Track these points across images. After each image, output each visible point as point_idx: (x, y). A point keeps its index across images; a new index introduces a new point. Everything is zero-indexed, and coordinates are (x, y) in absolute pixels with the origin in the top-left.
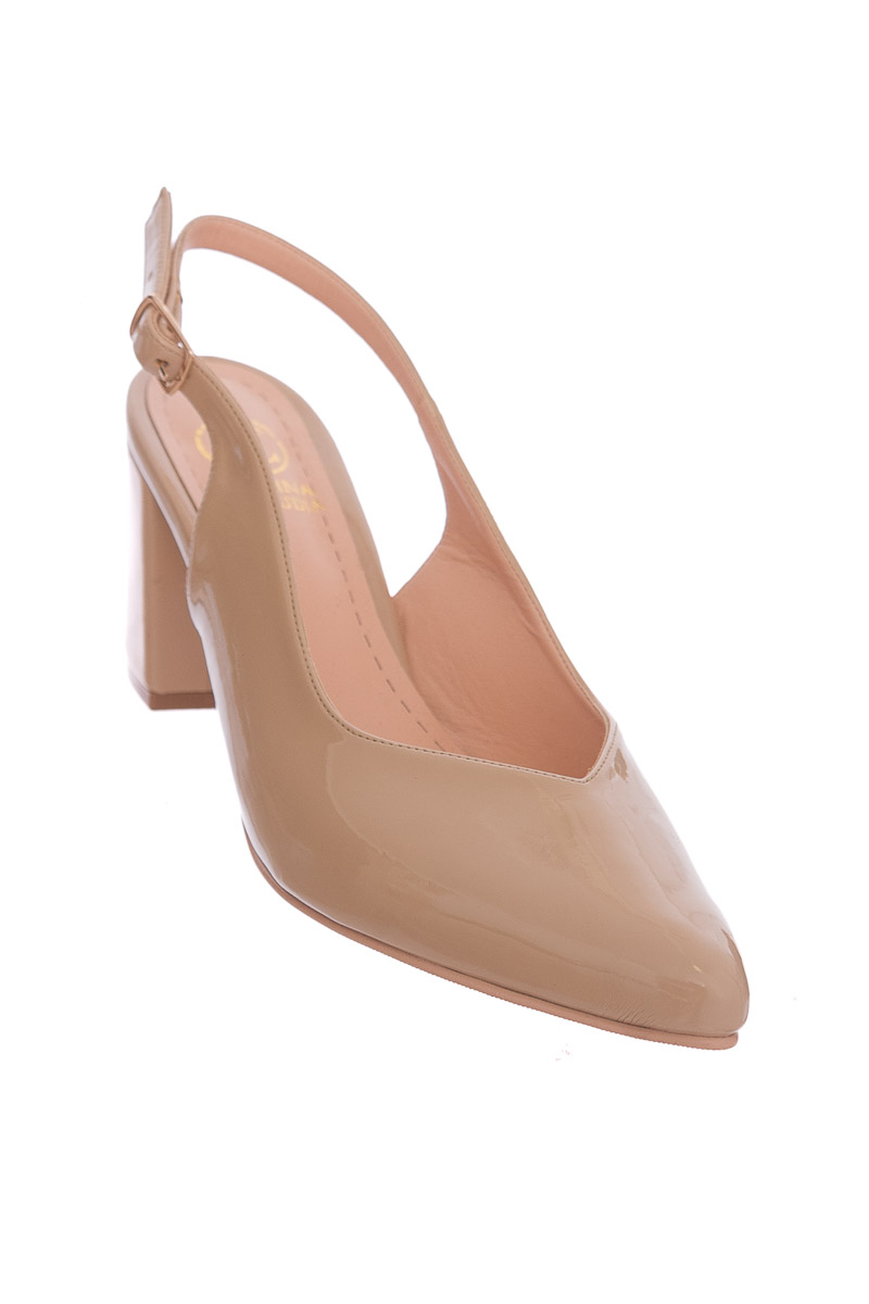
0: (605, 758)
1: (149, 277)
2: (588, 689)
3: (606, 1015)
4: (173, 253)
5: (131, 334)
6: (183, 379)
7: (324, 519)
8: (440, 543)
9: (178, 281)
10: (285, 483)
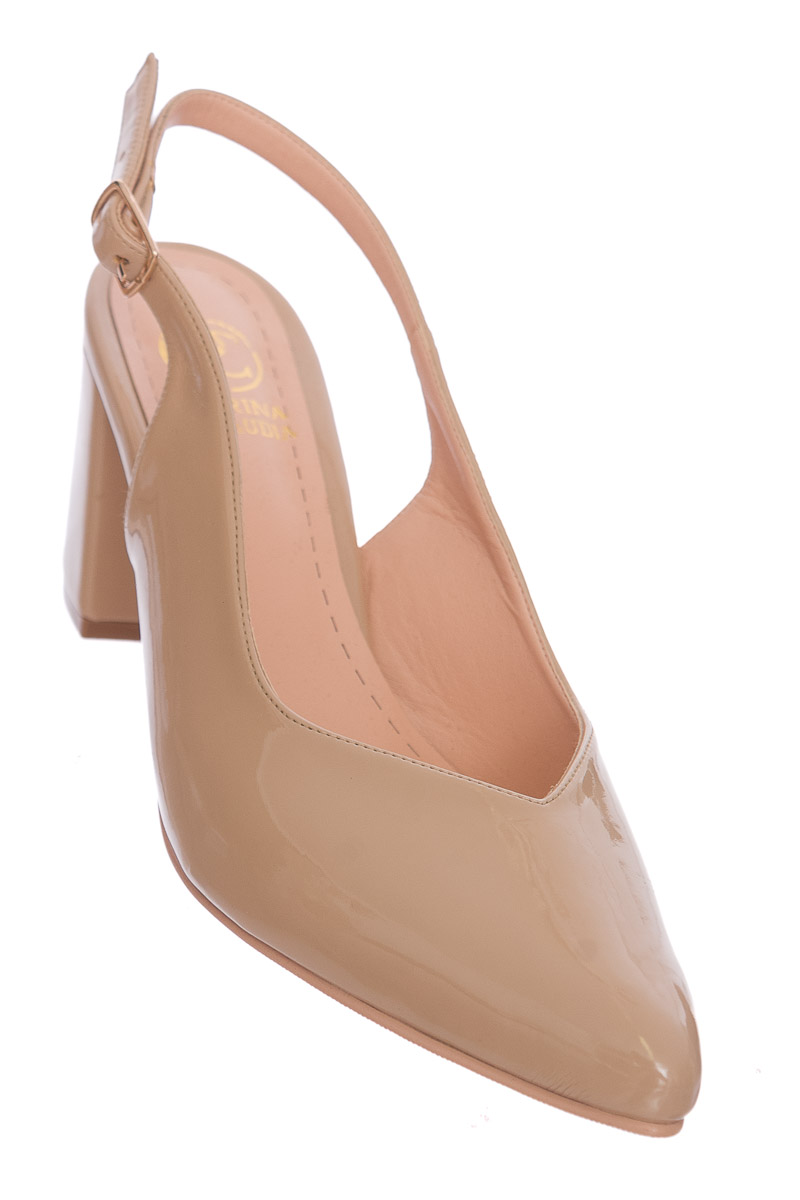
0: (574, 774)
1: (121, 156)
2: (566, 683)
3: (535, 1081)
4: (152, 131)
5: (93, 222)
6: (143, 281)
7: (294, 449)
8: (421, 492)
9: (153, 165)
10: (254, 403)
